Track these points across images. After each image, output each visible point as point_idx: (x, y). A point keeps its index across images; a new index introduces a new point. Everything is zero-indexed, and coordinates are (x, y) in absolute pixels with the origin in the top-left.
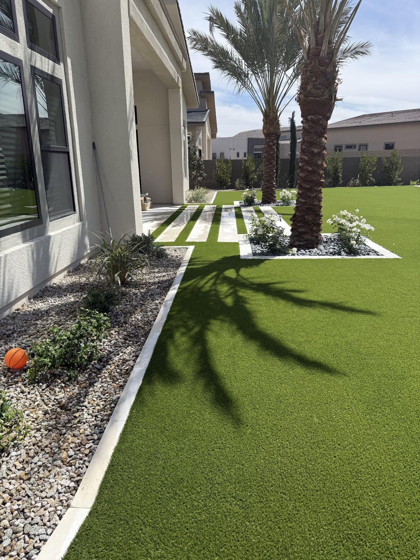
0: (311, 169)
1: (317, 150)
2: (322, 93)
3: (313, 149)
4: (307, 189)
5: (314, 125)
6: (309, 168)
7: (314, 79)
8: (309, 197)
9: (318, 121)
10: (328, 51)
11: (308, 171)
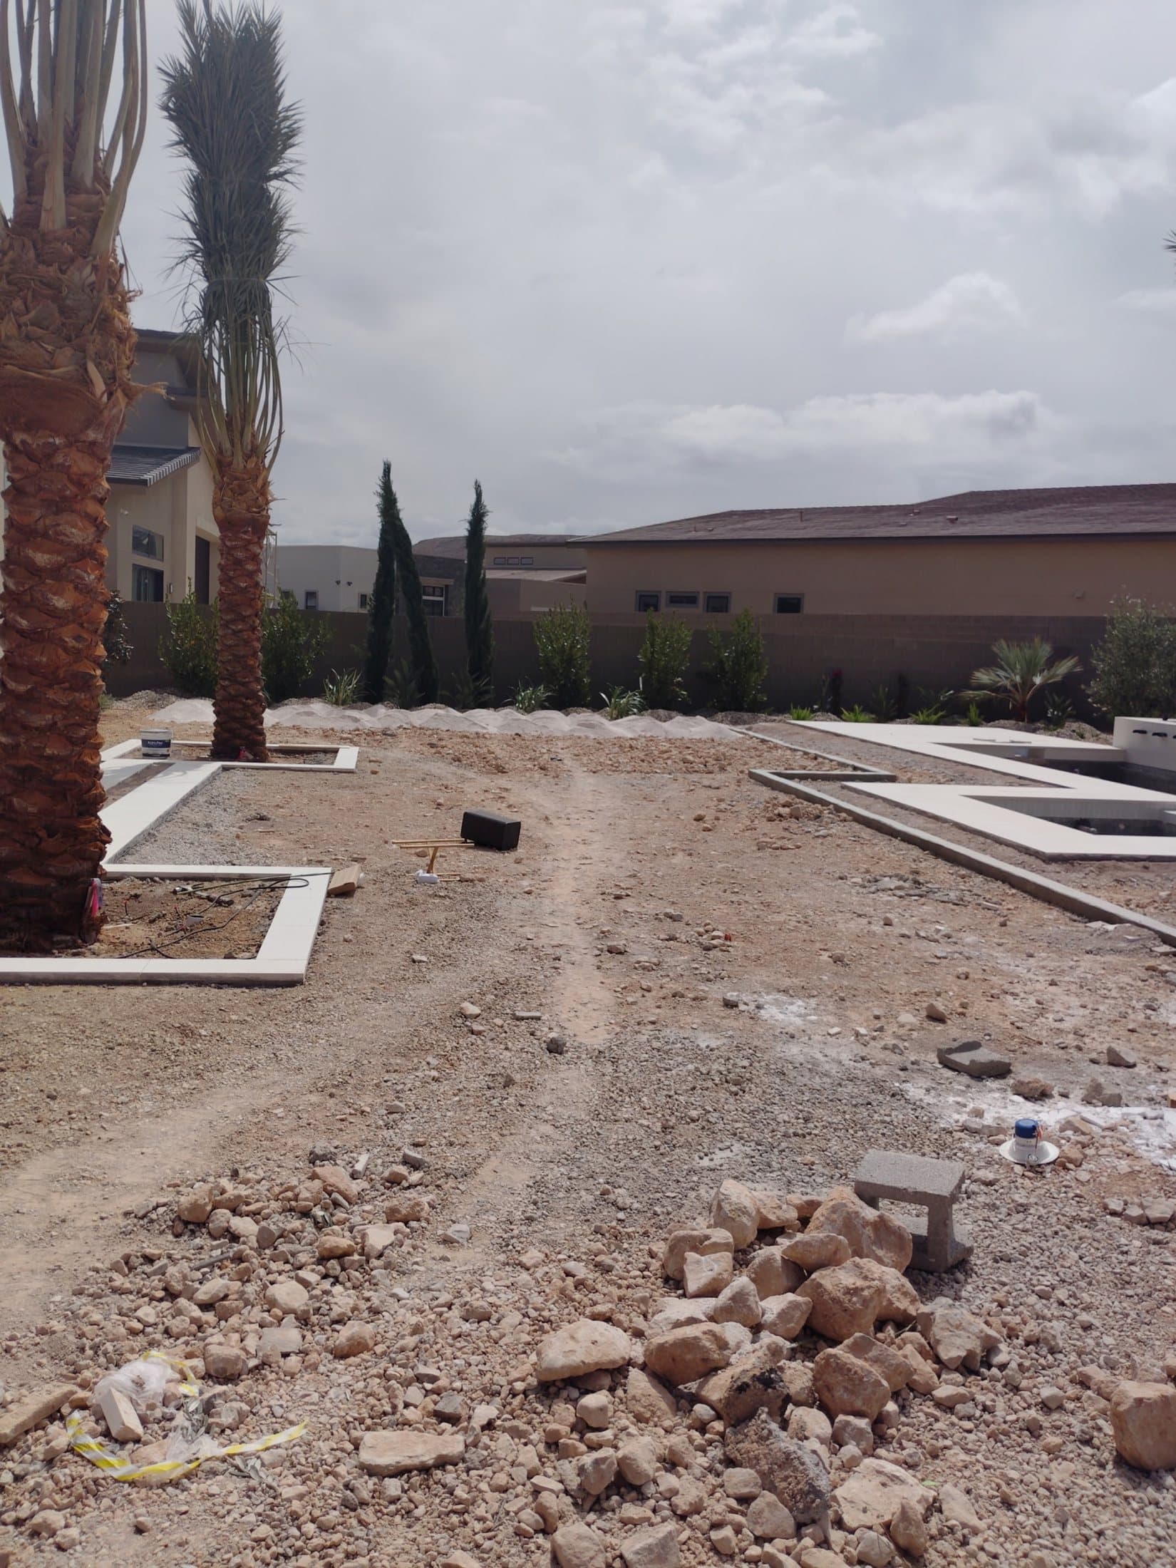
0: (24, 623)
1: (46, 557)
2: (47, 357)
3: (30, 553)
4: (18, 697)
5: (32, 467)
6: (19, 619)
7: (18, 304)
8: (25, 727)
9: (49, 456)
10: (68, 214)
11: (22, 633)
